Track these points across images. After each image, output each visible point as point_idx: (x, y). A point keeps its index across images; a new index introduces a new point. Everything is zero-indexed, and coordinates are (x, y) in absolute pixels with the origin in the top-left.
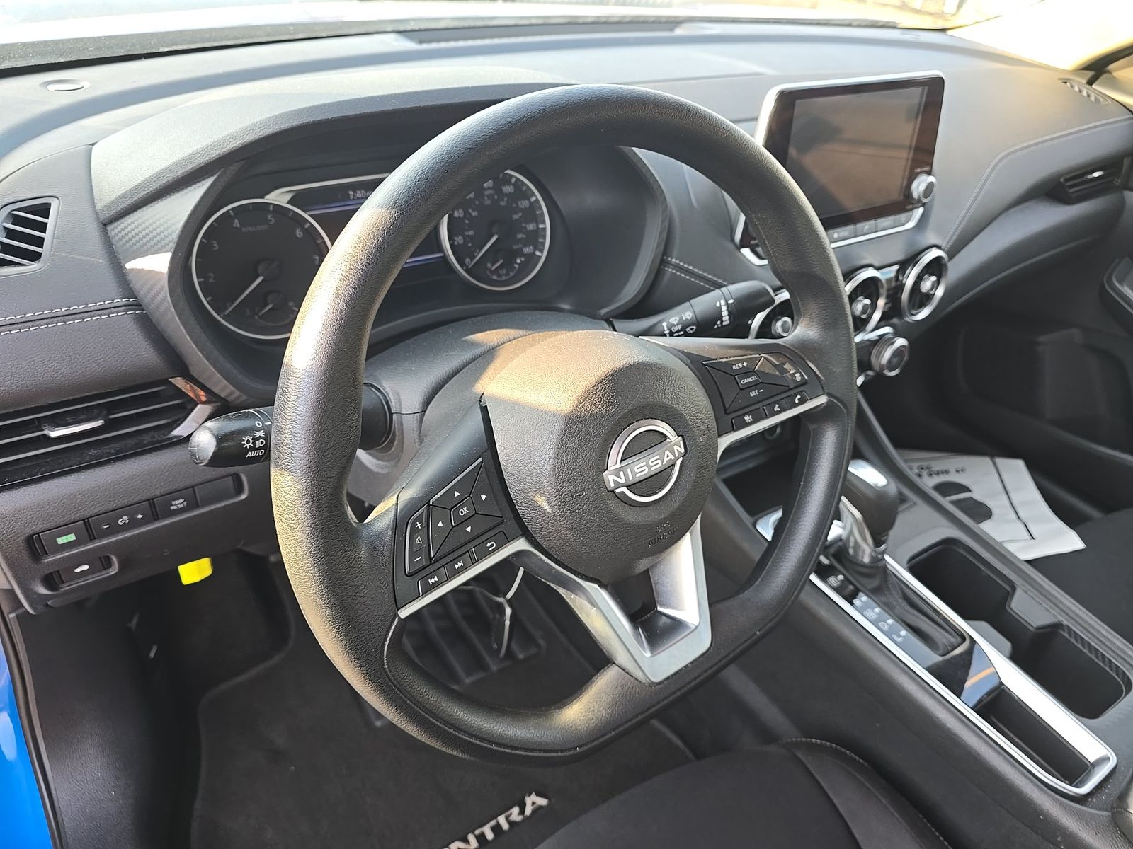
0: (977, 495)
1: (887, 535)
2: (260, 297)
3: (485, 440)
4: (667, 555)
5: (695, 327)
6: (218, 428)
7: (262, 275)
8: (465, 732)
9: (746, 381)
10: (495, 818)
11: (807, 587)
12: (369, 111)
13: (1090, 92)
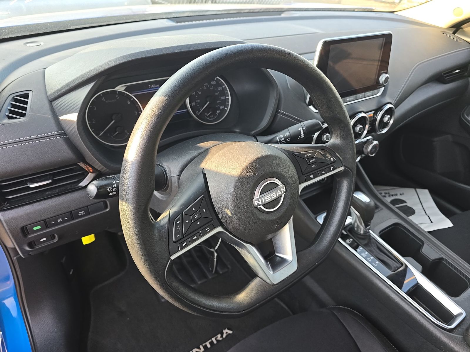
0: (409, 204)
1: (370, 222)
2: (113, 129)
3: (205, 187)
4: (280, 232)
5: (290, 139)
6: (98, 184)
7: (114, 120)
8: (198, 305)
9: (310, 161)
10: (211, 339)
11: (337, 244)
12: (156, 54)
13: (454, 37)
